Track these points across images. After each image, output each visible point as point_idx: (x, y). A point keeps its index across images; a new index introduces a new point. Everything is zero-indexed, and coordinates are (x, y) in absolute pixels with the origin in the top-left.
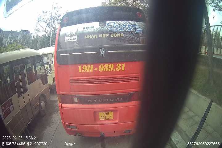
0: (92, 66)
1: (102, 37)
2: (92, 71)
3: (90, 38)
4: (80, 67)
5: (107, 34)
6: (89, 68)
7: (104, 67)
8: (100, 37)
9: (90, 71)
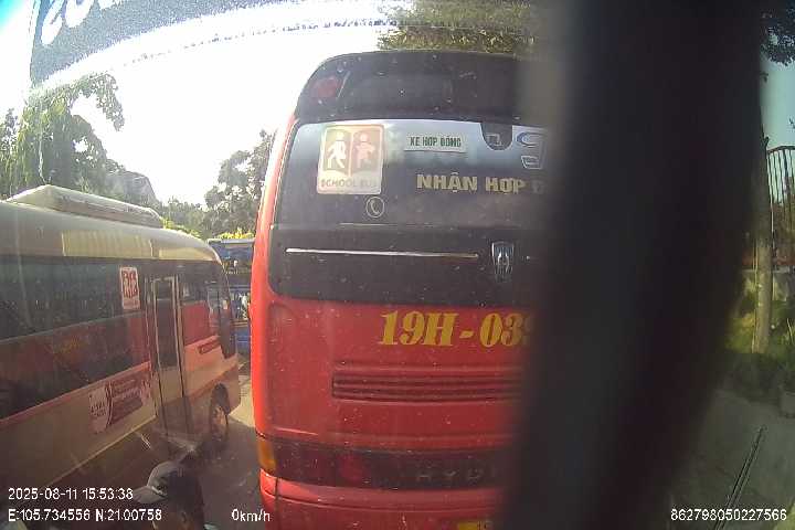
0: (450, 318)
1: (496, 189)
2: (446, 340)
3: (444, 187)
4: (391, 318)
5: (516, 182)
6: (434, 329)
7: (505, 328)
8: (488, 188)
9: (437, 343)
